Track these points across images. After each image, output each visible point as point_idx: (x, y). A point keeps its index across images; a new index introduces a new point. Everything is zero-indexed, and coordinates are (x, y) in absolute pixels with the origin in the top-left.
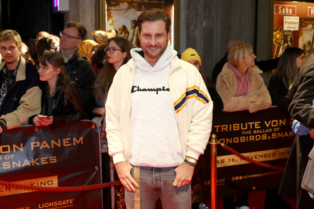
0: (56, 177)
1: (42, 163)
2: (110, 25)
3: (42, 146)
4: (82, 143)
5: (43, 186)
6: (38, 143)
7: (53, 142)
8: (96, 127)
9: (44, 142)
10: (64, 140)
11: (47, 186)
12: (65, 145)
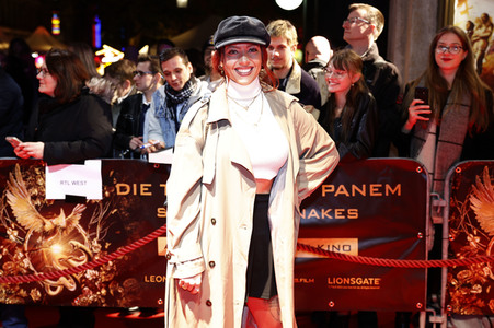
0: (356, 240)
1: (337, 217)
2: (462, 13)
3: (338, 192)
4: (399, 194)
5: (336, 251)
6: (332, 186)
7: (354, 187)
8: (423, 172)
9: (342, 186)
10: (371, 186)
11: (341, 251)
12: (372, 194)
